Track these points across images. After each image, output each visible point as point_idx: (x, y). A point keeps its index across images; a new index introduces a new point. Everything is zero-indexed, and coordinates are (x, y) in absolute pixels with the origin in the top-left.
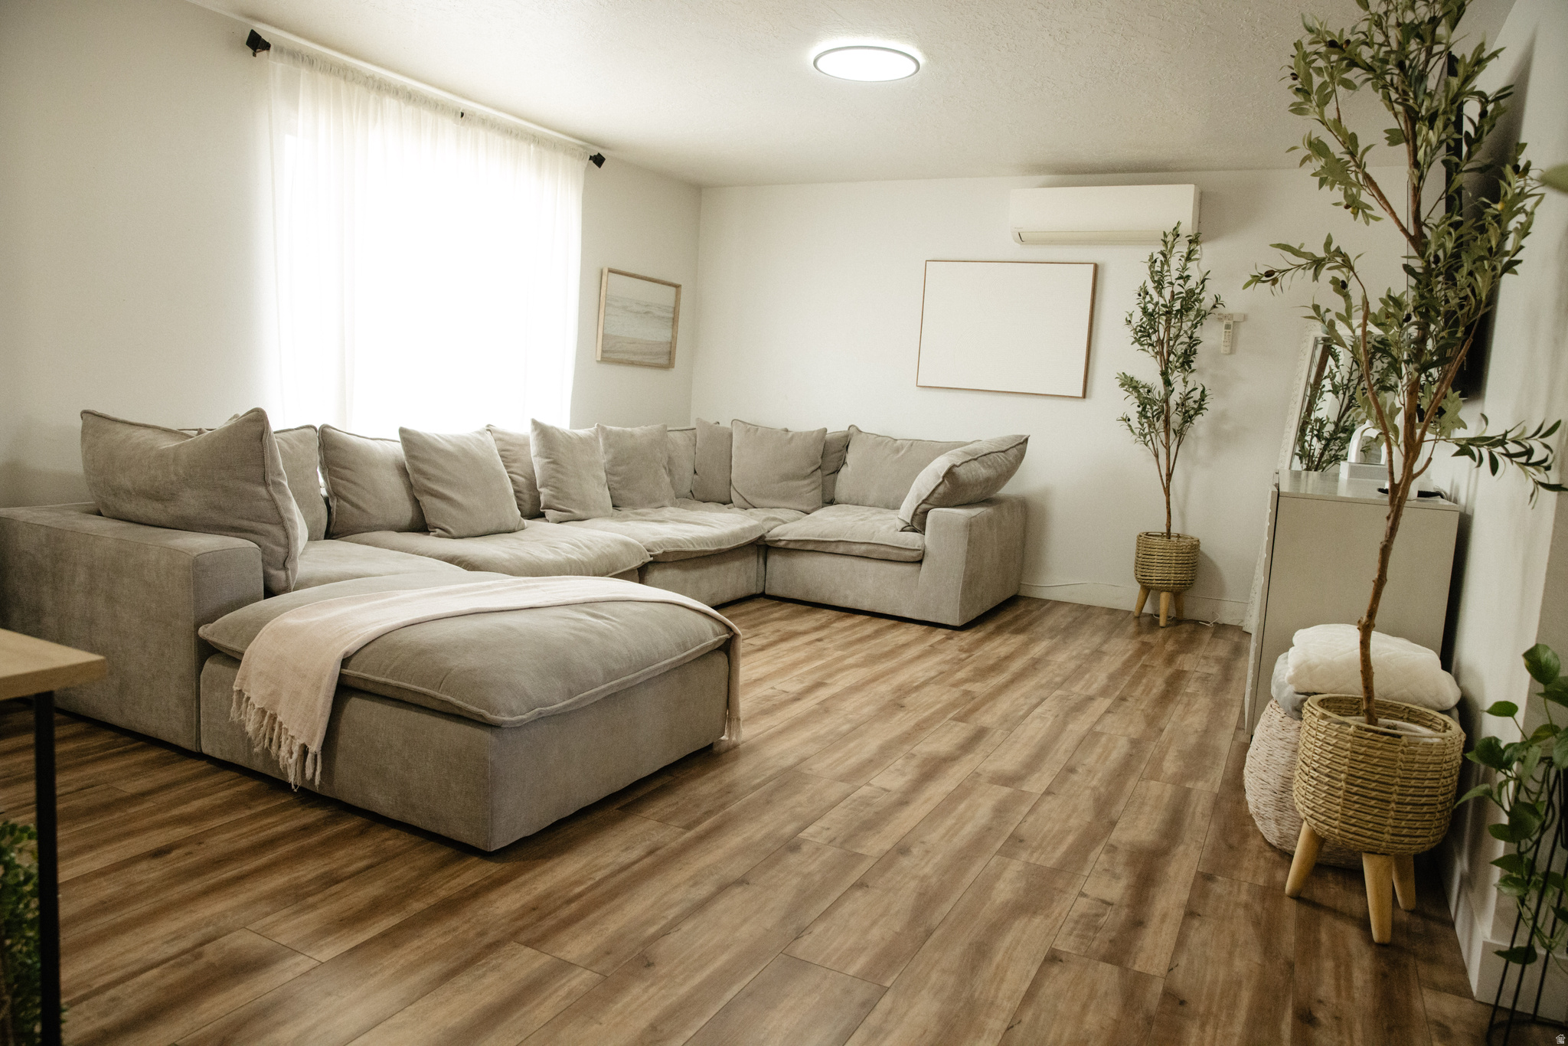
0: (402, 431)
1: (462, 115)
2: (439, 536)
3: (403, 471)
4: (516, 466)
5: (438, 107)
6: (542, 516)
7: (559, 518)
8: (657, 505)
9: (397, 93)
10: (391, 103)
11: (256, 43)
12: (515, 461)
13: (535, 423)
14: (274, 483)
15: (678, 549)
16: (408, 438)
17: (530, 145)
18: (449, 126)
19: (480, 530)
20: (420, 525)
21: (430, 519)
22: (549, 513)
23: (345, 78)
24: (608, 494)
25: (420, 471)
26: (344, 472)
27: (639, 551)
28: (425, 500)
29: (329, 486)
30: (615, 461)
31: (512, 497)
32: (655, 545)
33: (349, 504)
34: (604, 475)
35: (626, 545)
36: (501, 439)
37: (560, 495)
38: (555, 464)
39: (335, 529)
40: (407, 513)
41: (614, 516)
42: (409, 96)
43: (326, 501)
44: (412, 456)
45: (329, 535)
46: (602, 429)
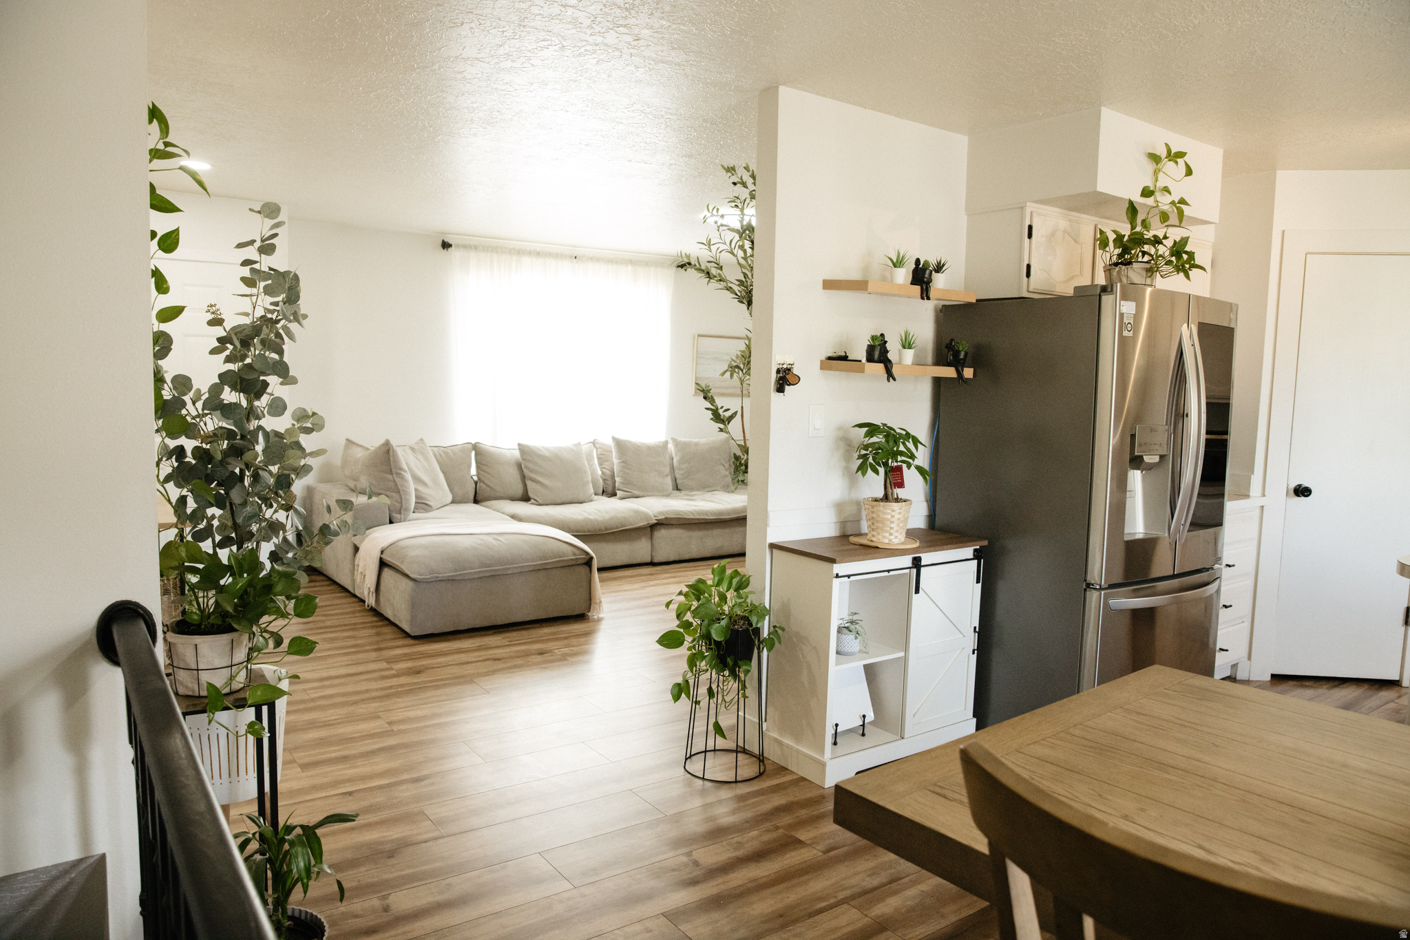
0: (519, 445)
1: (576, 257)
2: (533, 504)
3: (519, 466)
4: (606, 465)
5: (557, 256)
6: (614, 494)
7: (623, 496)
8: (709, 489)
9: (530, 254)
10: (526, 260)
11: (446, 245)
12: (606, 461)
13: (614, 439)
14: (397, 474)
15: (680, 517)
16: (523, 449)
17: (627, 266)
18: (566, 267)
19: (559, 501)
20: (526, 498)
21: (531, 495)
22: (619, 493)
23: (497, 252)
24: (669, 482)
25: (527, 467)
26: (484, 467)
27: (646, 516)
28: (529, 483)
29: (478, 475)
30: (681, 461)
31: (588, 482)
32: (660, 513)
33: (486, 485)
34: (667, 470)
35: (637, 512)
36: (601, 448)
37: (627, 482)
38: (625, 463)
39: (479, 498)
40: (519, 491)
41: (668, 496)
42: (539, 254)
43: (476, 483)
44: (523, 459)
45: (476, 501)
46: (674, 440)
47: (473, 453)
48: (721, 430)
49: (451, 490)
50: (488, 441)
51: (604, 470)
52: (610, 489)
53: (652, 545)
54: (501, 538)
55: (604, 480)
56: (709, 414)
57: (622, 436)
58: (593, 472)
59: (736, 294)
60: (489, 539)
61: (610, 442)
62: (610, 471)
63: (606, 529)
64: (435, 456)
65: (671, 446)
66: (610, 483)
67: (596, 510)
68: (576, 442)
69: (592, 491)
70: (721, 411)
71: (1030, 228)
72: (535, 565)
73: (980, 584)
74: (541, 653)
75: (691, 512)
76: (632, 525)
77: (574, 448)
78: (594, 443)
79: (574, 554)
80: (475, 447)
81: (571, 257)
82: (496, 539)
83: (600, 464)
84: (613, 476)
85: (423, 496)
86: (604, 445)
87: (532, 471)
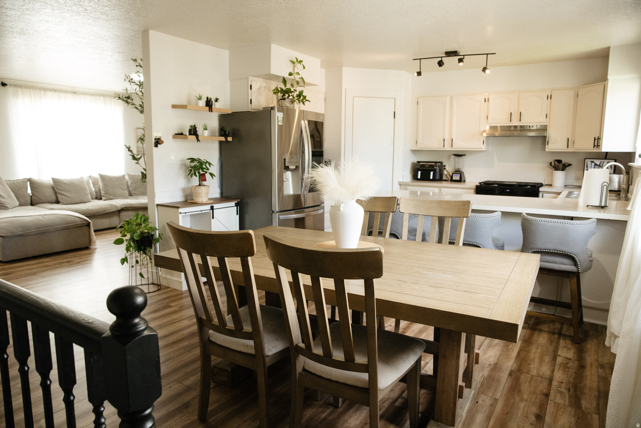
0: (52, 178)
1: (74, 92)
2: (61, 204)
3: (53, 188)
4: (97, 186)
5: (65, 92)
6: (101, 199)
9: (51, 90)
10: (49, 93)
11: (4, 84)
12: (96, 184)
13: (99, 174)
15: (132, 206)
16: (54, 180)
17: (100, 97)
18: (70, 97)
19: (74, 203)
20: (58, 202)
21: (60, 200)
22: (103, 198)
23: (33, 89)
24: (126, 192)
25: (57, 188)
26: (35, 189)
27: (116, 207)
28: (59, 196)
29: (32, 193)
30: (132, 183)
31: (88, 194)
32: (123, 205)
33: (37, 197)
34: (126, 187)
35: (112, 205)
36: (93, 179)
37: (107, 193)
38: (105, 185)
39: (33, 203)
40: (54, 198)
41: (126, 198)
42: (55, 91)
43: (31, 197)
44: (55, 185)
45: (32, 204)
46: (128, 174)
47: (28, 183)
48: (136, 163)
49: (18, 200)
50: (35, 177)
51: (95, 188)
52: (99, 197)
53: (120, 219)
54: (46, 217)
55: (96, 193)
56: (131, 157)
57: (103, 173)
58: (90, 189)
59: (139, 110)
60: (40, 217)
61: (98, 176)
62: (98, 189)
63: (97, 213)
64: (8, 184)
65: (127, 177)
66: (99, 194)
67: (93, 205)
68: (81, 177)
69: (90, 197)
70: (135, 156)
71: (251, 86)
72: (63, 227)
73: (238, 215)
74: (68, 262)
75: (137, 204)
76: (109, 210)
77: (80, 179)
78: (90, 177)
79: (81, 222)
80: (29, 180)
81: (72, 92)
82: (43, 217)
83: (94, 186)
84: (100, 191)
85: (3, 203)
86: (95, 177)
87: (59, 190)
